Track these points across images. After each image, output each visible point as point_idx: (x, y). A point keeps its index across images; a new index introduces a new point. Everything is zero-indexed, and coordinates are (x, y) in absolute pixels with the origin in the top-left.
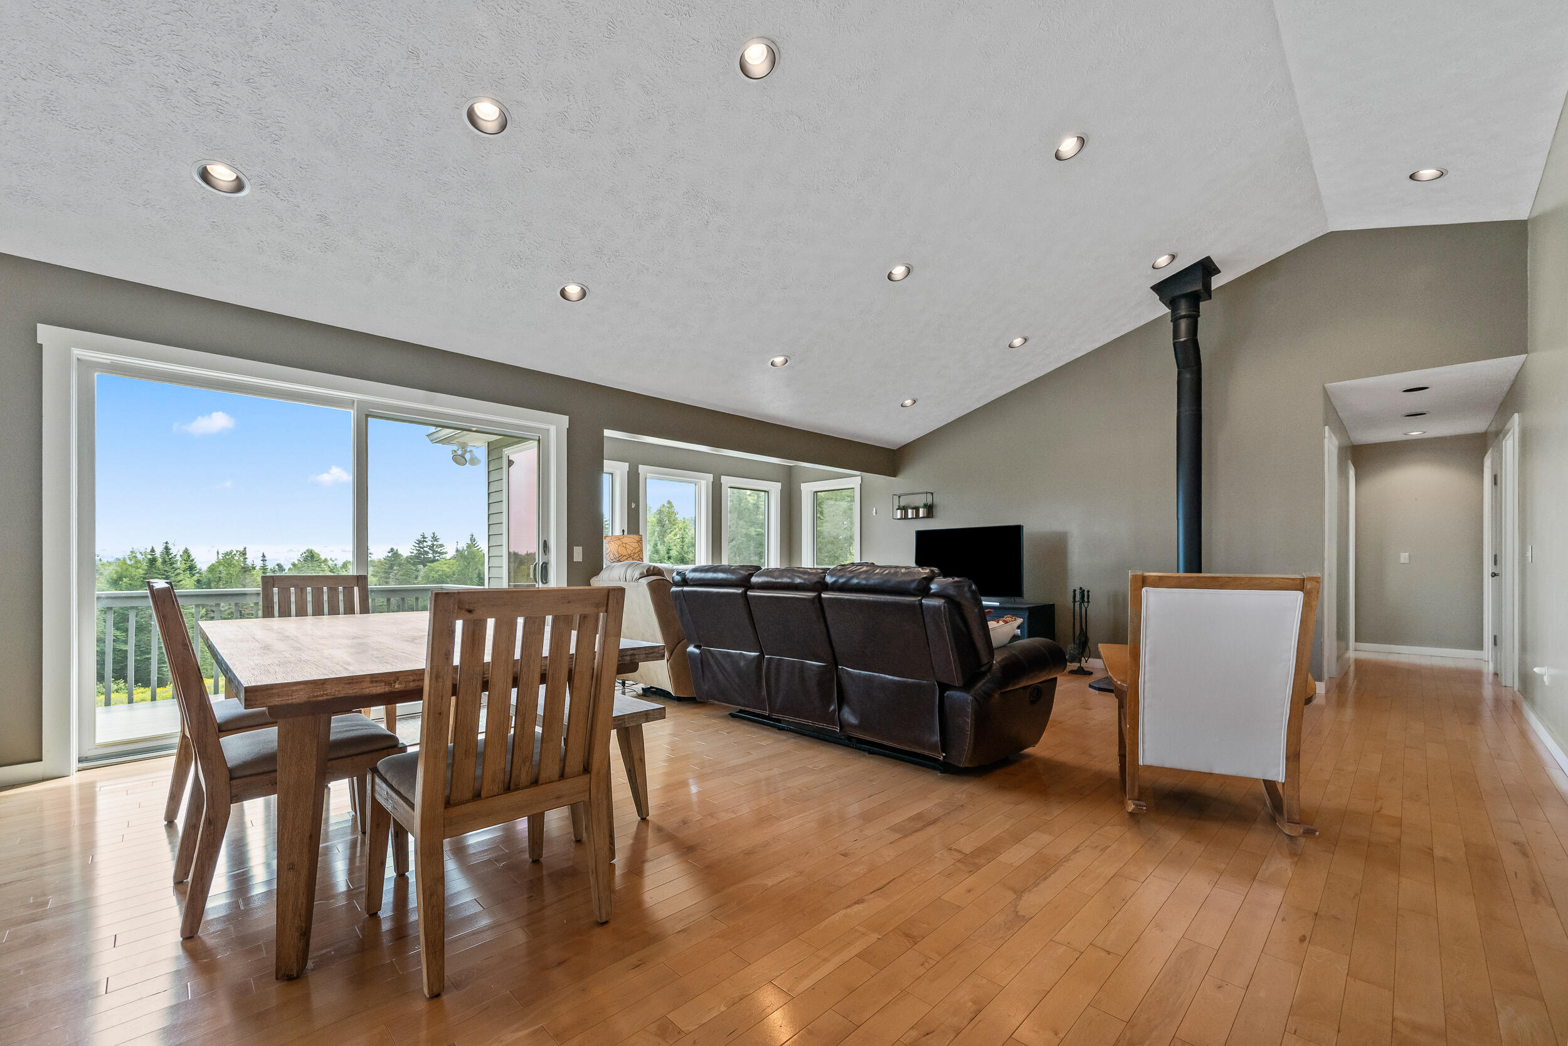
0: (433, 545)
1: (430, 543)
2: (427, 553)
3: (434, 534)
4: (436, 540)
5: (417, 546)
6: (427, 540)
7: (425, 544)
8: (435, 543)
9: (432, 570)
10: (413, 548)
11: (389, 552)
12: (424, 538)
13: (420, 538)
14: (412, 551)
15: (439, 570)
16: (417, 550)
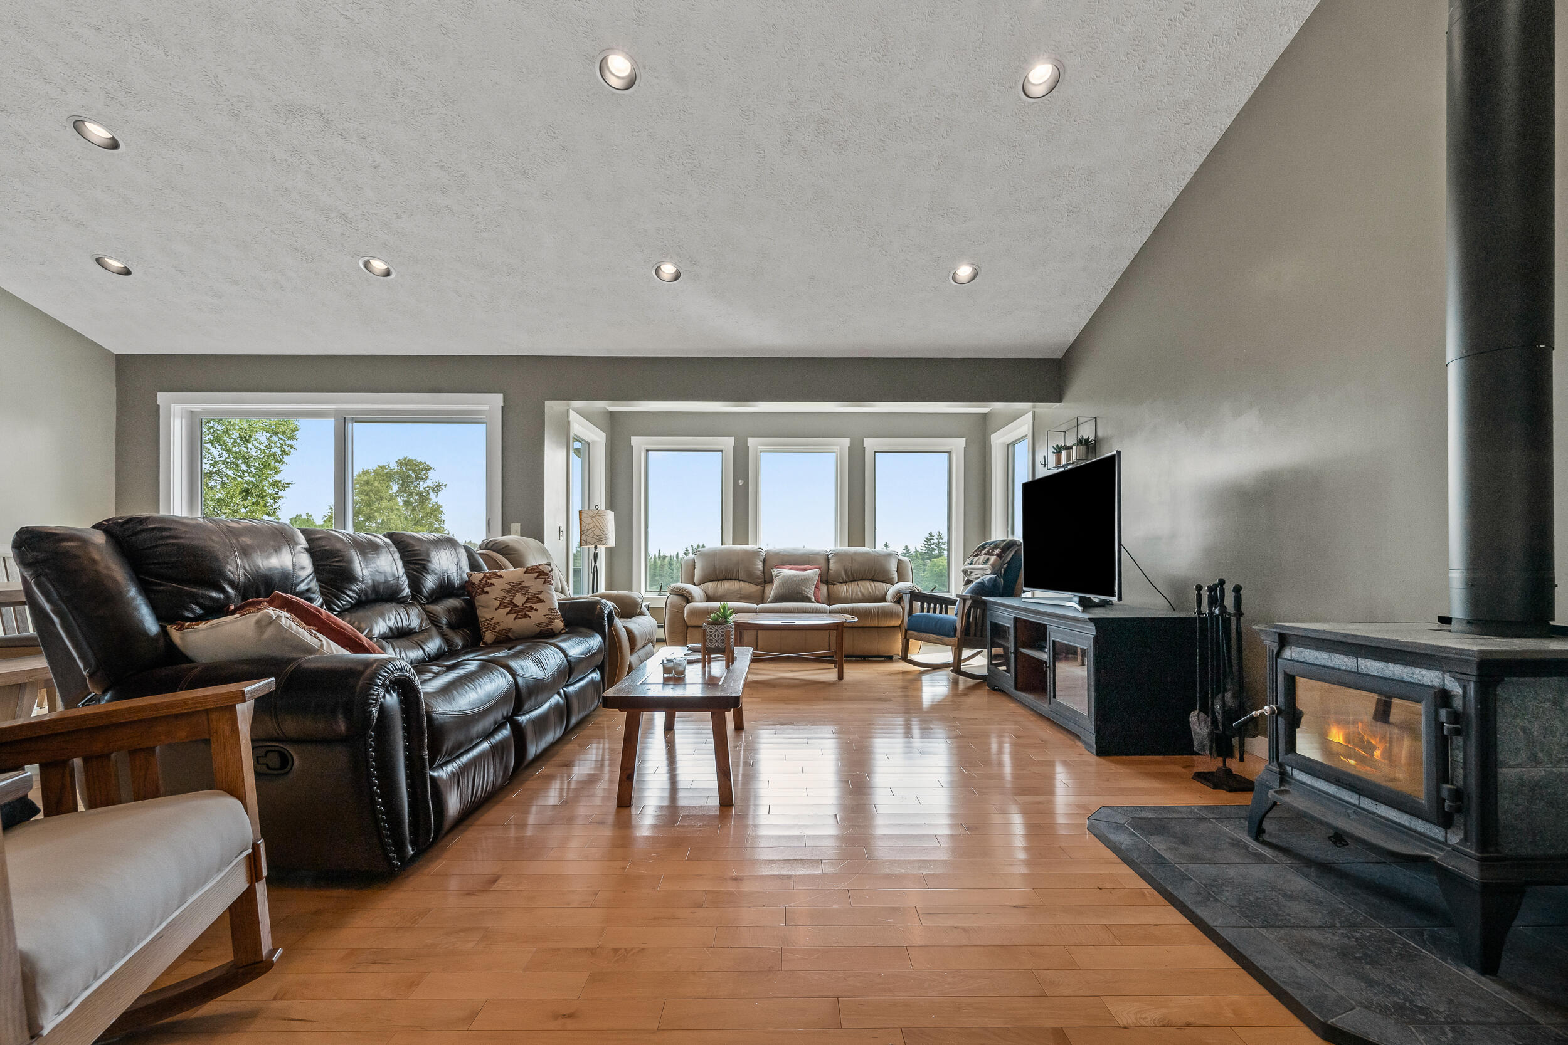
0: (939, 542)
1: (936, 541)
2: (934, 549)
3: (939, 532)
4: (941, 538)
5: (926, 543)
6: (934, 538)
7: (932, 541)
8: (940, 541)
9: (935, 565)
10: (923, 545)
11: (904, 549)
12: (931, 536)
13: (928, 536)
14: (922, 548)
15: (940, 565)
16: (925, 547)
